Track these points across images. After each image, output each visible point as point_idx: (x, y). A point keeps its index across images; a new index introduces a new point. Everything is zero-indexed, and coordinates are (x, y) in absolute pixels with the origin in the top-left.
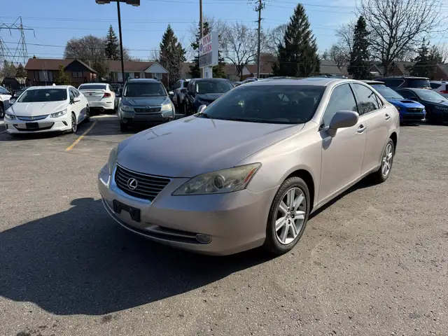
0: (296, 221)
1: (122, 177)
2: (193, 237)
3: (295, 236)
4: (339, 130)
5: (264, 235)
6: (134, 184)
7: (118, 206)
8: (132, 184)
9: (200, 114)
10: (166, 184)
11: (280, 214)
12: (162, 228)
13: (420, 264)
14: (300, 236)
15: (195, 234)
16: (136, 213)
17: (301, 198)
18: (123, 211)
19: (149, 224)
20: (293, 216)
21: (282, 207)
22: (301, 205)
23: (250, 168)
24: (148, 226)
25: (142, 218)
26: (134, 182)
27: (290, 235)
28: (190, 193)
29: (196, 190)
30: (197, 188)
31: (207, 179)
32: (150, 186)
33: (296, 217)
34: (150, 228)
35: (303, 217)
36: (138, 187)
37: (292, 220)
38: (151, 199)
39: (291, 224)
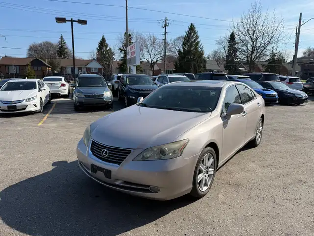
0: (208, 175)
1: (96, 148)
2: (147, 188)
3: (209, 185)
4: (232, 116)
5: (191, 186)
6: (106, 153)
7: (95, 168)
8: (105, 154)
9: (140, 104)
10: (129, 153)
11: (200, 172)
12: (125, 182)
13: (287, 201)
14: (211, 185)
15: (149, 186)
16: (108, 173)
17: (212, 160)
18: (98, 172)
19: (117, 180)
20: (207, 172)
21: (201, 167)
22: (212, 165)
23: (182, 143)
24: (116, 182)
25: (112, 176)
26: (106, 152)
27: (206, 185)
28: (145, 159)
29: (148, 158)
30: (148, 156)
31: (155, 150)
32: (118, 155)
33: (209, 173)
34: (117, 183)
35: (212, 172)
36: (109, 156)
37: (207, 175)
38: (119, 163)
39: (206, 178)
